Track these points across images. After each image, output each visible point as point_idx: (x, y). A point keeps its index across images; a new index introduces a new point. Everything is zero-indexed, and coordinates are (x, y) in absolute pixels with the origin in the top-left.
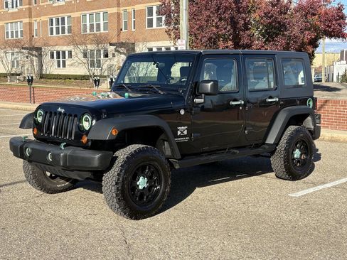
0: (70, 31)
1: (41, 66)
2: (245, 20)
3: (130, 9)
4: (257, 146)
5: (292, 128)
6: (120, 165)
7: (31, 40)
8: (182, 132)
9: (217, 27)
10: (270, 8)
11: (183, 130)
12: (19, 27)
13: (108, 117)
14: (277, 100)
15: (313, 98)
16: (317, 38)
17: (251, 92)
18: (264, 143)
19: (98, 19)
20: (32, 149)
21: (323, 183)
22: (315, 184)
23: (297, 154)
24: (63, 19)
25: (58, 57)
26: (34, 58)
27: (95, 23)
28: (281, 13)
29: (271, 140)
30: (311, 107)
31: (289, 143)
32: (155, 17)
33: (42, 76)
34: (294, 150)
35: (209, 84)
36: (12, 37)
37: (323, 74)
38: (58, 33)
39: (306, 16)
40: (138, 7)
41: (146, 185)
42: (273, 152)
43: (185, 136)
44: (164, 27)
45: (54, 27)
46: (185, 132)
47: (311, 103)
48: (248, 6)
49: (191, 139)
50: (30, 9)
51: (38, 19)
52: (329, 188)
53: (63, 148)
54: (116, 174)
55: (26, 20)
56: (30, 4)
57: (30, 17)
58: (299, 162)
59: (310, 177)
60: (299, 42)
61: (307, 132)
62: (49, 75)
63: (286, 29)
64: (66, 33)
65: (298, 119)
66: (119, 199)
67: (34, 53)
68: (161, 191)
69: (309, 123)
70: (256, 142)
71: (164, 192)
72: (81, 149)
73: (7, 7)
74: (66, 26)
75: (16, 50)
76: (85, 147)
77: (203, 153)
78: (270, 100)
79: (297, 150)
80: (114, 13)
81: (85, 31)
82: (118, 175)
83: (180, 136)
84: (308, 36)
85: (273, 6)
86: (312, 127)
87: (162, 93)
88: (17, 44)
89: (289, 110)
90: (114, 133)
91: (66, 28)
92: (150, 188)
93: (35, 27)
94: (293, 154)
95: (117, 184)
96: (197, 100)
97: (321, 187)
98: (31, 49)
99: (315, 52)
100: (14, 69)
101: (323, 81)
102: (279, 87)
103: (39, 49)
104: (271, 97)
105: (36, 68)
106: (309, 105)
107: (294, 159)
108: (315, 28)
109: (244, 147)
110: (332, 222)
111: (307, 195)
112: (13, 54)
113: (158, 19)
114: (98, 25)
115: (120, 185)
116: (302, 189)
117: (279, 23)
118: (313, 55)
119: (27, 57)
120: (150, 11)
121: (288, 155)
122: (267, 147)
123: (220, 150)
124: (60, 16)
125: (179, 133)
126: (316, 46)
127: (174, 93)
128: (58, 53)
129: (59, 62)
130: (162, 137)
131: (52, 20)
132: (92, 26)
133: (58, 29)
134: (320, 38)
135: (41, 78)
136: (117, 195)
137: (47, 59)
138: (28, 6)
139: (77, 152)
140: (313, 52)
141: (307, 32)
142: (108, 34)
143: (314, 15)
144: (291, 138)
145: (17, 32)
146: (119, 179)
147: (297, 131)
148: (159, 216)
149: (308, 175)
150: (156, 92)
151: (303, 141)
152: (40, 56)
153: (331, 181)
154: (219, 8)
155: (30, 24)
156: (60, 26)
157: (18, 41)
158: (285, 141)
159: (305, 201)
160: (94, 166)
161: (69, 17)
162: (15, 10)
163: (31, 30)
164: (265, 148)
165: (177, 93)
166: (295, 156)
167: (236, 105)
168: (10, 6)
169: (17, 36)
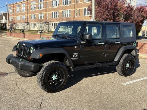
0: (58, 17)
1: (49, 28)
2: (117, 13)
3: (78, 9)
4: (110, 62)
5: (126, 55)
6: (43, 69)
7: (46, 19)
8: (75, 56)
9: (107, 15)
10: (126, 9)
11: (75, 55)
12: (42, 15)
13: (40, 48)
14: (120, 43)
15: (136, 42)
16: (143, 20)
17: (108, 39)
18: (113, 61)
19: (67, 13)
20: (12, 60)
21: (138, 78)
22: (134, 79)
23: (128, 65)
24: (56, 13)
25: (54, 25)
26: (47, 25)
27: (66, 14)
28: (131, 10)
29: (116, 59)
30: (135, 46)
31: (124, 61)
32: (86, 12)
33: (49, 31)
34: (126, 64)
35: (88, 35)
36: (40, 18)
37: (146, 33)
38: (54, 17)
39: (139, 12)
40: (81, 9)
41: (56, 78)
42: (117, 65)
43: (77, 57)
44: (89, 15)
45: (53, 15)
46: (77, 56)
47: (135, 44)
48: (118, 8)
49: (79, 58)
50: (46, 9)
51: (48, 12)
52: (140, 81)
53: (21, 61)
54: (41, 73)
55: (45, 13)
56: (46, 7)
57: (46, 12)
58: (128, 69)
59: (133, 75)
60: (137, 21)
61: (133, 56)
62: (51, 31)
63: (132, 17)
64: (57, 17)
65: (129, 51)
66: (42, 84)
67: (47, 24)
68: (63, 81)
69: (134, 53)
70: (110, 60)
71: (64, 82)
72: (29, 62)
73: (39, 8)
74: (57, 15)
75: (41, 23)
76: (30, 61)
77: (85, 64)
78: (116, 43)
79: (128, 64)
80: (73, 11)
81: (63, 16)
82: (42, 74)
83: (74, 57)
84: (140, 19)
85: (128, 8)
86: (135, 54)
87: (68, 39)
88: (41, 21)
89: (125, 47)
90: (40, 56)
91: (57, 16)
92: (58, 80)
93: (48, 15)
94: (126, 65)
95: (41, 78)
96: (83, 42)
97: (136, 80)
98: (46, 22)
99: (143, 25)
100: (41, 29)
101: (145, 35)
102: (121, 38)
103: (48, 22)
104: (117, 42)
105: (47, 29)
106: (134, 45)
107: (126, 68)
108: (143, 16)
109: (104, 62)
110: (138, 100)
111: (130, 84)
112: (40, 24)
113: (87, 13)
114: (68, 15)
115: (43, 79)
116: (129, 81)
117: (129, 14)
118: (142, 26)
119: (45, 25)
120: (85, 10)
121: (123, 66)
122: (114, 62)
123: (93, 63)
124: (55, 11)
125: (74, 56)
126: (143, 23)
127: (73, 39)
128: (54, 24)
129: (55, 27)
130: (66, 57)
131: (53, 13)
132: (65, 15)
133: (54, 16)
134: (145, 20)
135: (49, 32)
136: (41, 83)
137: (51, 26)
138: (45, 8)
139: (26, 63)
140: (142, 25)
141: (140, 18)
142: (71, 18)
143: (142, 11)
144: (125, 59)
145: (42, 17)
146: (42, 76)
147: (128, 56)
148: (61, 92)
149: (132, 74)
150: (66, 38)
151: (131, 60)
152: (49, 25)
153: (142, 77)
154: (108, 9)
155: (46, 14)
156: (55, 15)
157: (42, 20)
158: (123, 60)
159: (128, 87)
160: (31, 70)
161: (58, 12)
162: (41, 9)
163: (46, 16)
164: (113, 63)
165: (74, 39)
166: (127, 66)
167: (101, 44)
168: (40, 8)
169: (42, 18)
